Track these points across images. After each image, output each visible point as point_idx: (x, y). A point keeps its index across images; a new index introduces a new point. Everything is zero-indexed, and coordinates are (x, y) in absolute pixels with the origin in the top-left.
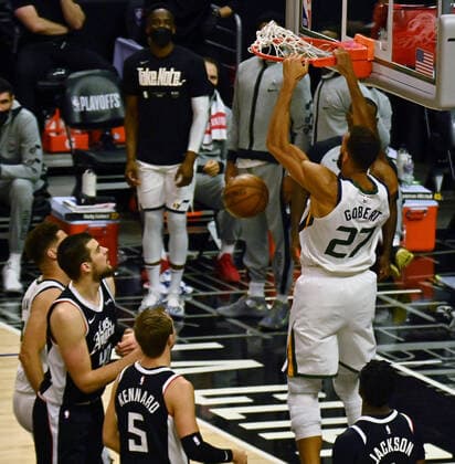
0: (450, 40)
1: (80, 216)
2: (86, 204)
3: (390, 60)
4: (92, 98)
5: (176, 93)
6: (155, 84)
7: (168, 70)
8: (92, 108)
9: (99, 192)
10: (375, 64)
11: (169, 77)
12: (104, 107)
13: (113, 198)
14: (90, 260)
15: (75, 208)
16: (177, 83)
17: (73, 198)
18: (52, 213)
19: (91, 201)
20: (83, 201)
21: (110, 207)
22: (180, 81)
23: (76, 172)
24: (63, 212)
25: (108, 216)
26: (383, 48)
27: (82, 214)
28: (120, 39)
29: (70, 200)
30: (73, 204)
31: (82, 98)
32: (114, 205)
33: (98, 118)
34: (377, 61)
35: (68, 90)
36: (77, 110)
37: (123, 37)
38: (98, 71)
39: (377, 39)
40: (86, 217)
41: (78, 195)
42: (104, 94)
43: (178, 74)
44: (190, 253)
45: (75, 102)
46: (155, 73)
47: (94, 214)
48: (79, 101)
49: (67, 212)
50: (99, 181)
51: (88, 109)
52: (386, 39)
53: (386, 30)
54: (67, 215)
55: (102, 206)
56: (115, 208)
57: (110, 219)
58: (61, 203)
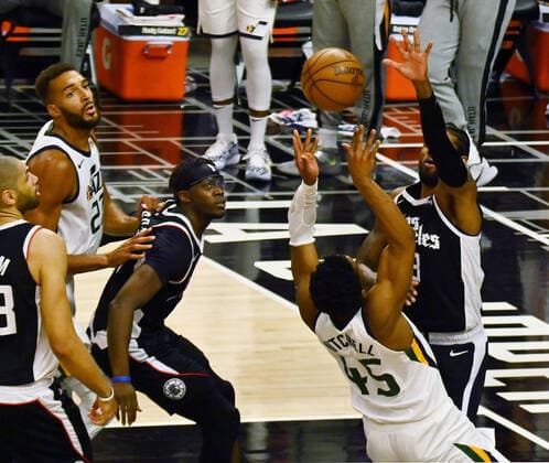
1: (137, 30)
2: (146, 14)
13: (181, 8)
15: (131, 20)
17: (130, 6)
18: (101, 25)
19: (152, 11)
20: (142, 10)
21: (177, 20)
24: (116, 24)
25: (173, 31)
27: (140, 28)
29: (127, 9)
30: (129, 14)
32: (182, 17)
40: (145, 30)
44: (278, 83)
47: (156, 27)
49: (120, 24)
54: (121, 27)
55: (167, 17)
56: (184, 21)
57: (176, 35)
58: (114, 12)
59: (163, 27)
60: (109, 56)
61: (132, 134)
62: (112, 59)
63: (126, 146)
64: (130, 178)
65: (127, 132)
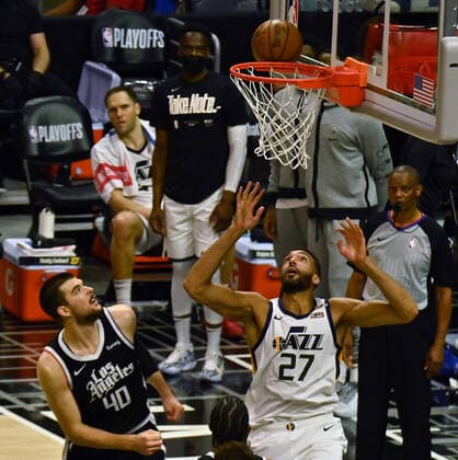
0: (452, 66)
1: (35, 261)
2: (43, 246)
3: (385, 88)
4: (51, 127)
5: (210, 121)
6: (186, 112)
7: (202, 95)
8: (52, 139)
9: (57, 234)
10: (367, 91)
11: (203, 104)
12: (65, 138)
13: (73, 240)
14: (66, 304)
15: (29, 251)
16: (211, 110)
17: (29, 240)
18: (5, 257)
19: (48, 244)
20: (39, 243)
21: (69, 251)
22: (215, 108)
23: (32, 211)
24: (17, 256)
25: (67, 261)
26: (377, 73)
27: (38, 258)
28: (89, 63)
29: (25, 242)
30: (28, 247)
31: (41, 128)
32: (74, 247)
33: (57, 150)
34: (370, 87)
35: (25, 119)
36: (34, 141)
37: (92, 60)
38: (58, 97)
39: (371, 63)
40: (42, 261)
41: (34, 236)
42: (65, 123)
43: (213, 99)
45: (32, 132)
46: (187, 99)
47: (51, 258)
48: (38, 130)
49: (21, 255)
50: (57, 221)
51: (47, 140)
52: (381, 63)
53: (381, 53)
54: (21, 259)
55: (61, 248)
56: (75, 251)
57: (69, 264)
58: (15, 245)
59: (58, 258)
60: (12, 284)
61: (32, 350)
62: (14, 286)
63: (28, 362)
64: (31, 389)
65: (27, 349)
